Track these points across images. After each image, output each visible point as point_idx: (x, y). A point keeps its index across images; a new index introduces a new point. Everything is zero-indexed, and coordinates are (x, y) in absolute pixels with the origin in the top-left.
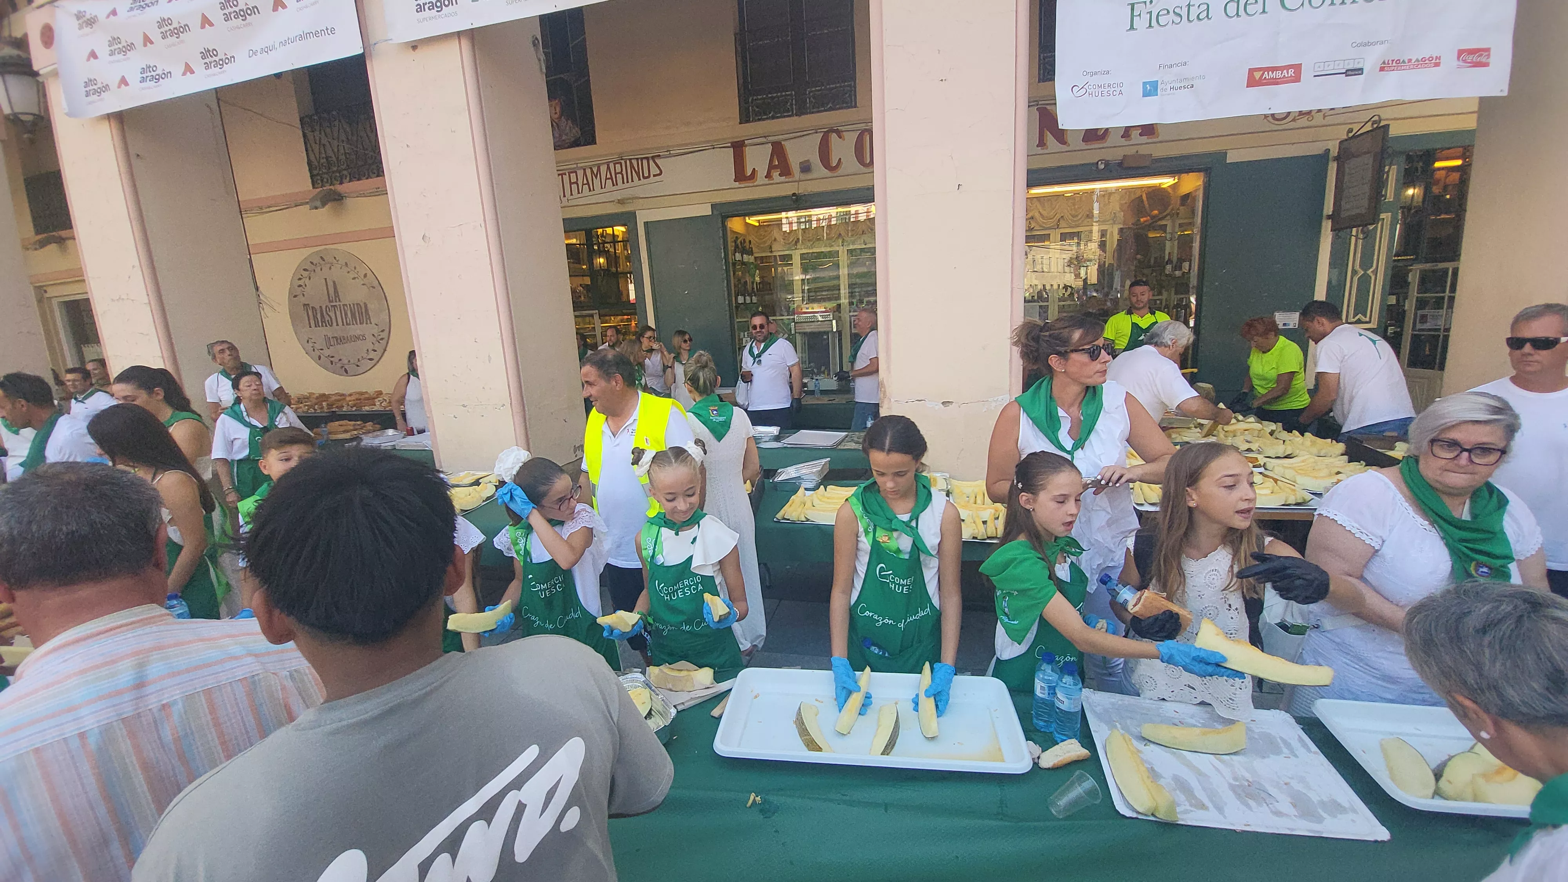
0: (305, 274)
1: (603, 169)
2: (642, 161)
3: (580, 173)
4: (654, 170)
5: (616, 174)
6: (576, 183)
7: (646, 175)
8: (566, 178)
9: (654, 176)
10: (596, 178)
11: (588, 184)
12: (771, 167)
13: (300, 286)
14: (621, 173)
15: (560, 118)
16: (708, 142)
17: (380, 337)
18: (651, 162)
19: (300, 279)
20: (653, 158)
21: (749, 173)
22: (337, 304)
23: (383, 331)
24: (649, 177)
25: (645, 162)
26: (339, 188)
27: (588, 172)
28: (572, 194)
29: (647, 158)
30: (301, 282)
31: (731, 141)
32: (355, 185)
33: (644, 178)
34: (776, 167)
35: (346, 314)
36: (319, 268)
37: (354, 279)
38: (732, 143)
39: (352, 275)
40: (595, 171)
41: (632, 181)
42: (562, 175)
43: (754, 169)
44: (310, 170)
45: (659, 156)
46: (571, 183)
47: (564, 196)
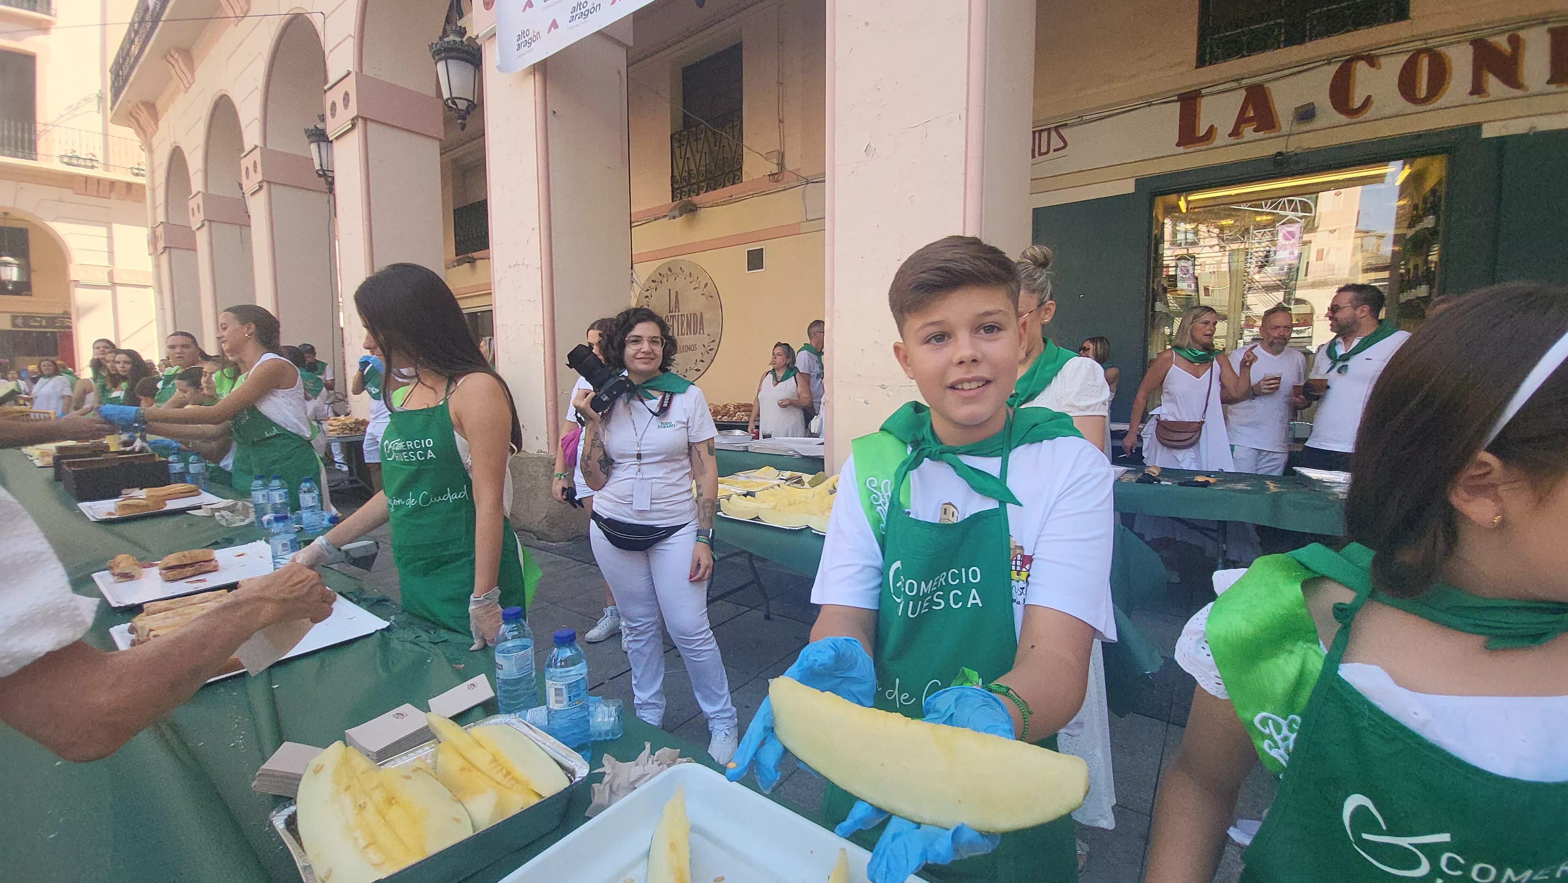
0: (654, 285)
2: (1040, 135)
4: (1056, 142)
7: (1044, 149)
9: (1055, 150)
12: (1242, 120)
13: (647, 297)
16: (1141, 98)
17: (709, 348)
18: (1053, 134)
19: (647, 290)
20: (1056, 129)
21: (1202, 131)
22: (677, 314)
23: (713, 341)
24: (1047, 153)
25: (1045, 135)
26: (696, 199)
29: (1049, 130)
30: (648, 294)
31: (1179, 92)
32: (712, 195)
33: (1040, 154)
34: (1250, 120)
35: (682, 324)
36: (666, 279)
37: (695, 289)
38: (1179, 95)
39: (695, 284)
43: (1212, 127)
44: (672, 185)
45: (1066, 125)
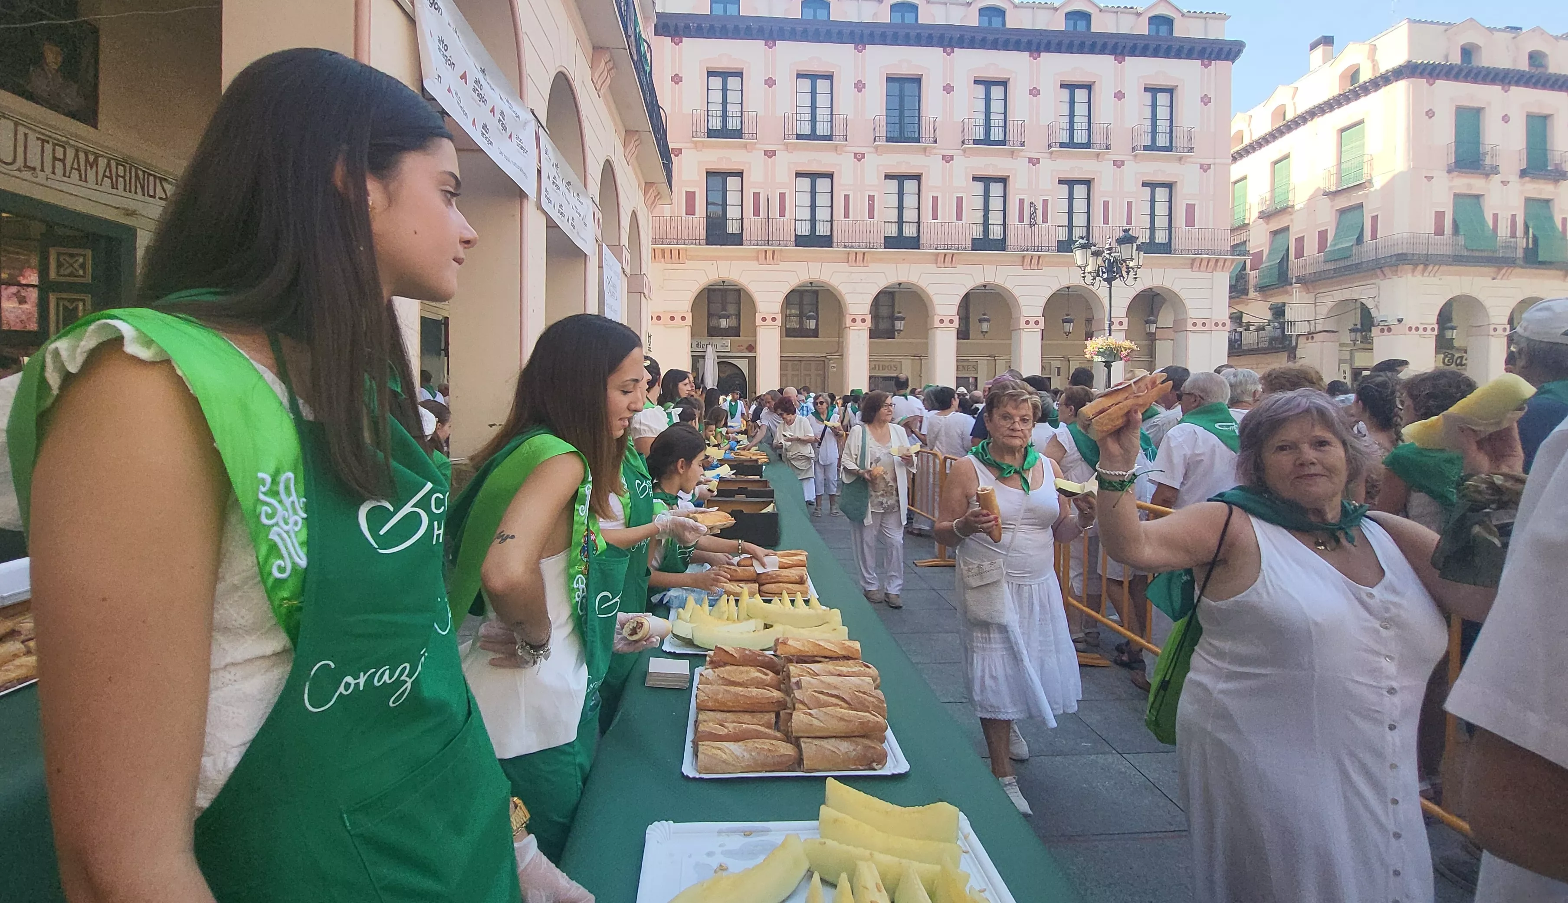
1: (102, 162)
3: (70, 153)
5: (118, 176)
6: (63, 161)
8: (48, 147)
10: (91, 168)
11: (79, 170)
14: (124, 177)
15: (57, 71)
25: (151, 178)
27: (82, 156)
28: (54, 173)
40: (91, 158)
41: (136, 193)
42: (43, 141)
46: (55, 159)
47: (42, 170)
